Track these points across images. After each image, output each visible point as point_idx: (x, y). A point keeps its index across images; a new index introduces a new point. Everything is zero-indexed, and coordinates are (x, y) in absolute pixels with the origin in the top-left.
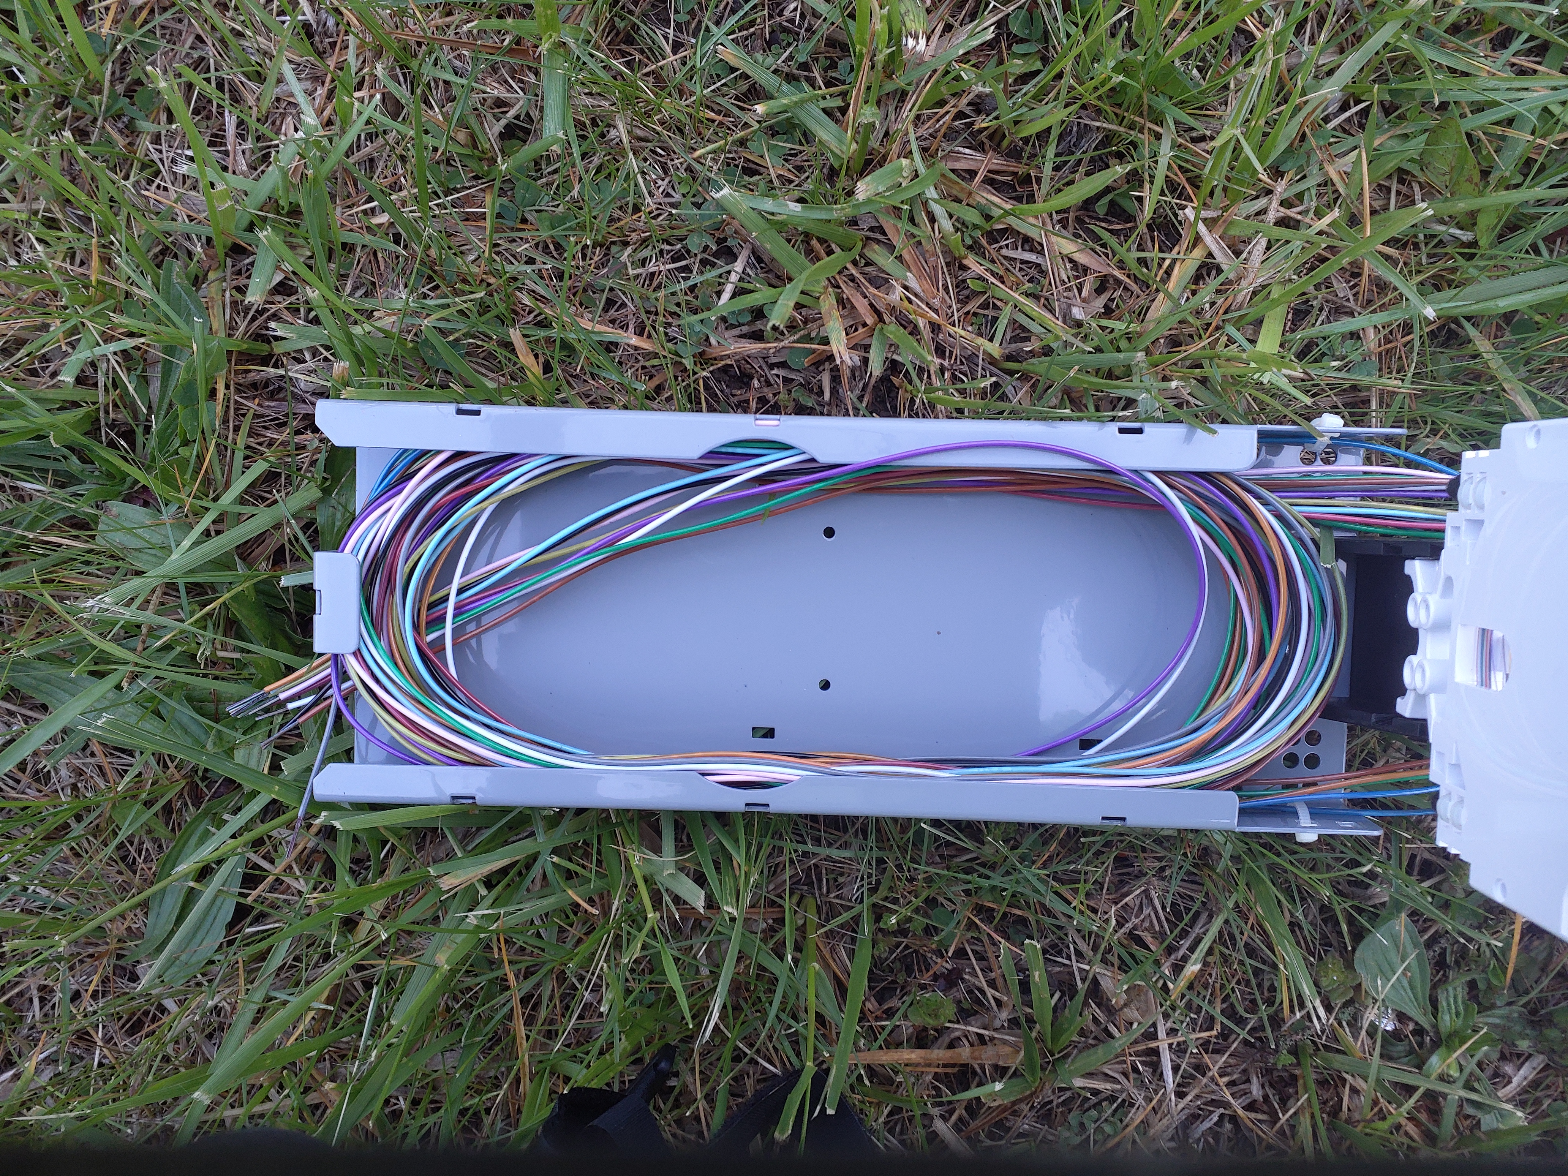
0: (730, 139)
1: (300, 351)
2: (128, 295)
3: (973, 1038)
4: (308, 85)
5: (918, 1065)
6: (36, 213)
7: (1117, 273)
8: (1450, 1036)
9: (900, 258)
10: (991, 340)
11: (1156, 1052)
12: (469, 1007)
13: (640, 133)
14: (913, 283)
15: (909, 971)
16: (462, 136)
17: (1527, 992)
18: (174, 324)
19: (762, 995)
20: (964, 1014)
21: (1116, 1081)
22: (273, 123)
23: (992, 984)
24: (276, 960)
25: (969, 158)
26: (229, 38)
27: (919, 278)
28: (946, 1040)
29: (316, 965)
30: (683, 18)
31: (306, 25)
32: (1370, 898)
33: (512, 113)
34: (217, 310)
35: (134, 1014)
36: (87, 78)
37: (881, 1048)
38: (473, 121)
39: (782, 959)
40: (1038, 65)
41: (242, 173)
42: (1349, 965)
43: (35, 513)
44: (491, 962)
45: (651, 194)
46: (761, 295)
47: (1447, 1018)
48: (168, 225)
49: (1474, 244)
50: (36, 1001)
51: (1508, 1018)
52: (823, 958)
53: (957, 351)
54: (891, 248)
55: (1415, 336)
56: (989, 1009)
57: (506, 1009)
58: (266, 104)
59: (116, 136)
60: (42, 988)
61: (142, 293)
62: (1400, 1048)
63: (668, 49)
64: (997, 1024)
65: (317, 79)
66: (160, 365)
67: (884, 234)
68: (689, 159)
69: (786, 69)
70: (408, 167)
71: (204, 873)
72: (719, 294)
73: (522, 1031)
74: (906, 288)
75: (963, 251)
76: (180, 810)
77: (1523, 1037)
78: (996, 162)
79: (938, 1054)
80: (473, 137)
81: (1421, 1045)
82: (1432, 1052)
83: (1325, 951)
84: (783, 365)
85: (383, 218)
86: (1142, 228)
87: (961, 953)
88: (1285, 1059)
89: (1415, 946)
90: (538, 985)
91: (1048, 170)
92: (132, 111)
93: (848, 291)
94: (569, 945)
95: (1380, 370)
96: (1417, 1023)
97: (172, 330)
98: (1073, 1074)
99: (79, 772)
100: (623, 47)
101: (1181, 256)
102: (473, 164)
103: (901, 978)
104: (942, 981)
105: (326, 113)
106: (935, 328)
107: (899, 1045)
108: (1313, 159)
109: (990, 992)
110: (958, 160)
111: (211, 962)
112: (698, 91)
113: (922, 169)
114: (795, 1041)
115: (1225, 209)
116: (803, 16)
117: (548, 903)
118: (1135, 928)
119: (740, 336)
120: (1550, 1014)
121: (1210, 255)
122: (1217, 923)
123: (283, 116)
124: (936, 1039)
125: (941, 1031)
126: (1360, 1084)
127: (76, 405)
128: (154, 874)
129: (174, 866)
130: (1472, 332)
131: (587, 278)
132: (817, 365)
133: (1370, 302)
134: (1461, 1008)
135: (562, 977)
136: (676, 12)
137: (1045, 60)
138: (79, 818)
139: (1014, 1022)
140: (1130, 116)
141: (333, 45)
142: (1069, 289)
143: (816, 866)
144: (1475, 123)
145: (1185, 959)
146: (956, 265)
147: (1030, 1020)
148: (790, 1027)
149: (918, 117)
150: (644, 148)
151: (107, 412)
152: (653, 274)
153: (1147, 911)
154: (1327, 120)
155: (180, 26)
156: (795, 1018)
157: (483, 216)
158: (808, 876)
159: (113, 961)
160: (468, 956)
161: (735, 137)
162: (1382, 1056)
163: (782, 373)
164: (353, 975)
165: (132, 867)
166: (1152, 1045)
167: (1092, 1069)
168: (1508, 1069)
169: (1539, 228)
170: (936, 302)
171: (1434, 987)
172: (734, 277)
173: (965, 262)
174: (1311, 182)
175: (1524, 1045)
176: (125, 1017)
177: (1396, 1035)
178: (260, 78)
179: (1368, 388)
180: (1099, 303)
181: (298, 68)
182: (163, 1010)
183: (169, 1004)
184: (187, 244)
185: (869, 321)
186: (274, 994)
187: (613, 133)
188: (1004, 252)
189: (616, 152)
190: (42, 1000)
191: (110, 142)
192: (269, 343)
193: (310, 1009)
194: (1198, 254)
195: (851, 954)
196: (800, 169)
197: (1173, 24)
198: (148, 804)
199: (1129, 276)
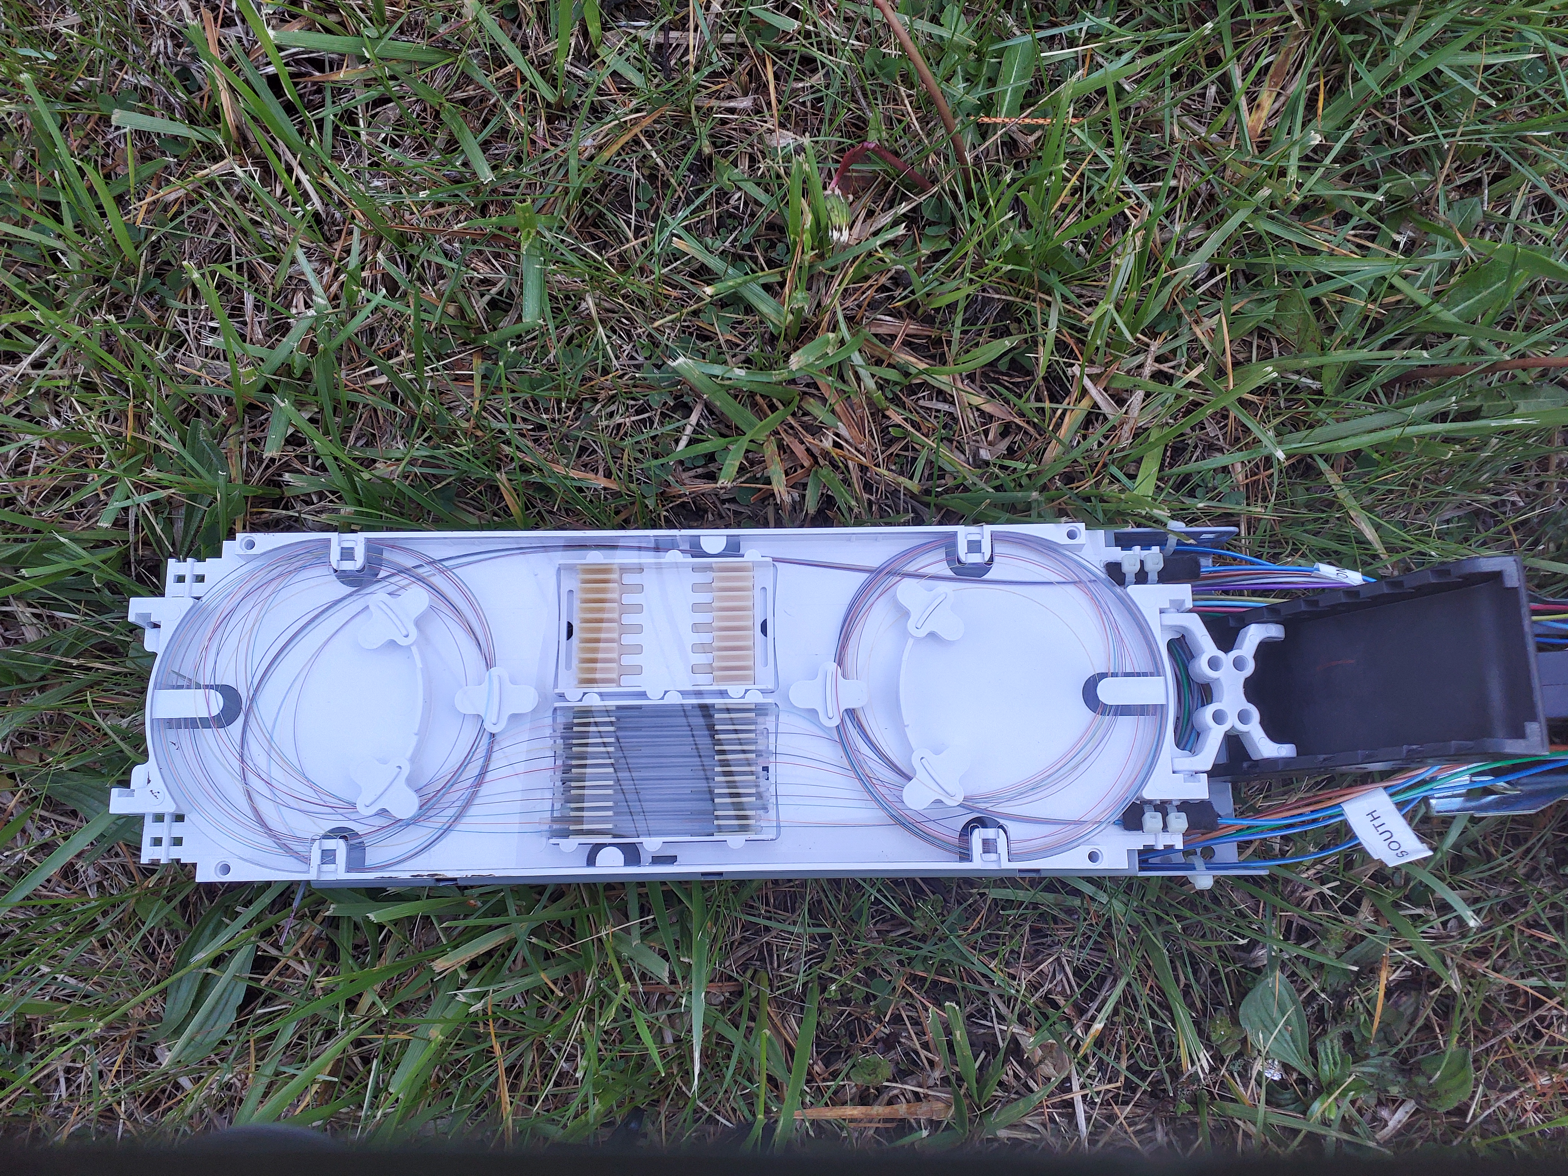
0: (685, 311)
1: (309, 495)
2: (157, 448)
3: (909, 1096)
4: (317, 265)
5: (861, 1120)
6: (75, 377)
7: (1017, 421)
8: (1330, 1084)
9: (833, 411)
10: (911, 478)
11: (1070, 1104)
12: (457, 1076)
13: (606, 305)
14: (843, 431)
15: (852, 1037)
16: (451, 309)
17: (1397, 1043)
18: (198, 474)
19: (720, 1061)
20: (901, 1075)
21: (1036, 1131)
22: (286, 297)
23: (926, 1046)
24: (285, 1038)
25: (888, 324)
26: (249, 227)
27: (848, 426)
28: (885, 1097)
29: (319, 1044)
30: (644, 206)
31: (316, 215)
32: (1254, 961)
33: (494, 290)
34: (234, 460)
35: (151, 1092)
36: (123, 261)
37: (826, 1105)
38: (461, 296)
39: (737, 1028)
40: (947, 244)
41: (259, 342)
42: (1235, 1022)
43: (71, 640)
44: (478, 1036)
45: (617, 358)
46: (713, 444)
47: (1326, 1067)
48: (192, 388)
49: (1320, 392)
50: (62, 1081)
51: (1381, 1066)
52: (775, 1026)
53: (882, 487)
54: (824, 400)
55: (1274, 471)
56: (923, 1069)
57: (491, 1079)
58: (280, 281)
59: (148, 312)
60: (68, 1070)
61: (171, 447)
62: (1287, 1095)
63: (631, 235)
64: (931, 1082)
65: (326, 260)
66: (184, 508)
67: (818, 389)
68: (650, 328)
69: (732, 250)
70: (405, 335)
71: (218, 961)
72: (677, 442)
73: (506, 1097)
74: (837, 435)
75: (885, 404)
76: (195, 904)
77: (1394, 1083)
78: (913, 327)
79: (878, 1110)
80: (461, 311)
81: (1305, 1093)
82: (1314, 1099)
83: (1215, 1010)
84: (733, 500)
85: (383, 380)
86: (1039, 381)
87: (897, 1019)
88: (1184, 1107)
89: (1294, 1002)
90: (521, 1055)
91: (956, 334)
92: (164, 290)
93: (787, 439)
94: (548, 1018)
95: (1248, 498)
96: (1300, 1074)
97: (197, 480)
98: (998, 1126)
99: (105, 872)
100: (592, 230)
101: (1071, 406)
102: (460, 333)
103: (845, 1042)
104: (880, 1044)
105: (334, 288)
106: (863, 469)
107: (844, 1103)
108: (1183, 322)
109: (923, 1053)
110: (880, 326)
111: (224, 1043)
112: (656, 270)
113: (848, 337)
114: (750, 1100)
115: (1108, 365)
116: (746, 204)
117: (527, 982)
118: (1049, 992)
119: (696, 477)
120: (1418, 1062)
121: (1095, 405)
122: (1121, 984)
123: (294, 291)
124: (877, 1097)
125: (880, 1090)
126: (1252, 1129)
127: (107, 543)
128: (172, 963)
129: (191, 955)
130: (1323, 466)
131: (564, 430)
132: (763, 500)
133: (1237, 440)
134: (1338, 1058)
135: (541, 1048)
136: (638, 200)
137: (953, 243)
138: (105, 914)
139: (945, 1081)
140: (1025, 289)
141: (340, 232)
142: (978, 434)
143: (768, 943)
144: (1318, 290)
145: (1093, 1019)
146: (879, 414)
147: (960, 1079)
148: (745, 1088)
149: (846, 290)
150: (610, 319)
151: (136, 550)
152: (620, 425)
153: (1059, 977)
154: (1195, 286)
155: (205, 216)
156: (750, 1080)
157: (471, 377)
158: (761, 952)
159: (135, 1042)
160: (457, 1031)
161: (689, 309)
162: (1268, 1102)
163: (733, 507)
164: (351, 1051)
165: (153, 956)
166: (1067, 1097)
167: (1014, 1121)
168: (1384, 1113)
169: (1375, 378)
170: (863, 447)
171: (1313, 1040)
172: (689, 430)
173: (887, 413)
174: (1182, 341)
175: (1394, 1090)
176: (144, 1095)
177: (1283, 1084)
178: (276, 261)
179: (1239, 515)
180: (1003, 446)
181: (309, 253)
182: (178, 1087)
183: (184, 1081)
184: (209, 402)
185: (806, 464)
186: (283, 1069)
187: (584, 305)
188: (921, 402)
189: (587, 324)
190: (67, 1080)
191: (143, 317)
192: (280, 487)
193: (314, 1081)
194: (1085, 404)
195: (799, 1022)
196: (745, 335)
197: (1063, 208)
198: (168, 899)
199: (1028, 423)
